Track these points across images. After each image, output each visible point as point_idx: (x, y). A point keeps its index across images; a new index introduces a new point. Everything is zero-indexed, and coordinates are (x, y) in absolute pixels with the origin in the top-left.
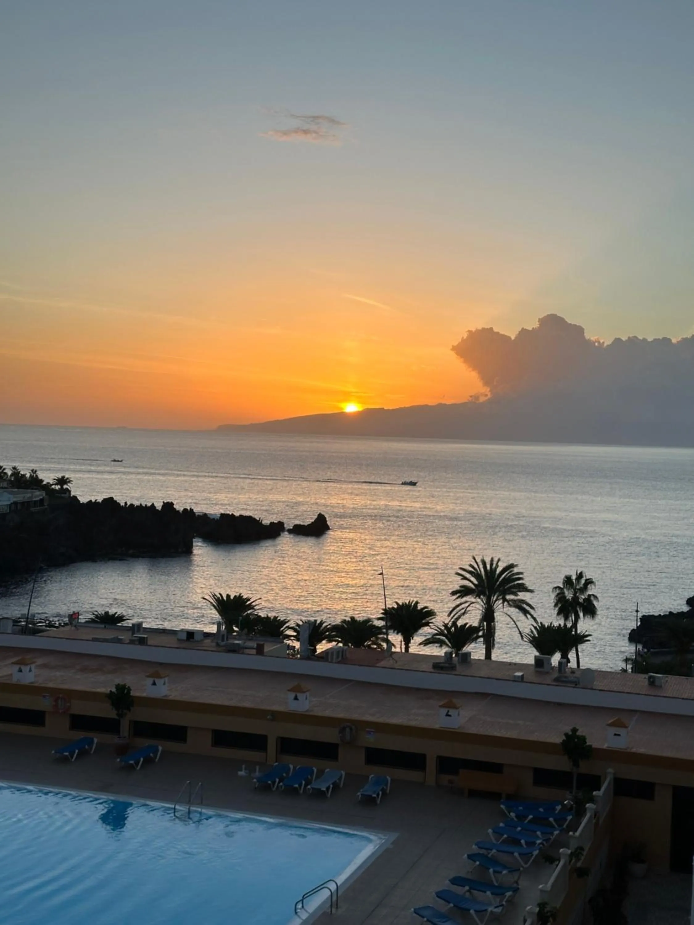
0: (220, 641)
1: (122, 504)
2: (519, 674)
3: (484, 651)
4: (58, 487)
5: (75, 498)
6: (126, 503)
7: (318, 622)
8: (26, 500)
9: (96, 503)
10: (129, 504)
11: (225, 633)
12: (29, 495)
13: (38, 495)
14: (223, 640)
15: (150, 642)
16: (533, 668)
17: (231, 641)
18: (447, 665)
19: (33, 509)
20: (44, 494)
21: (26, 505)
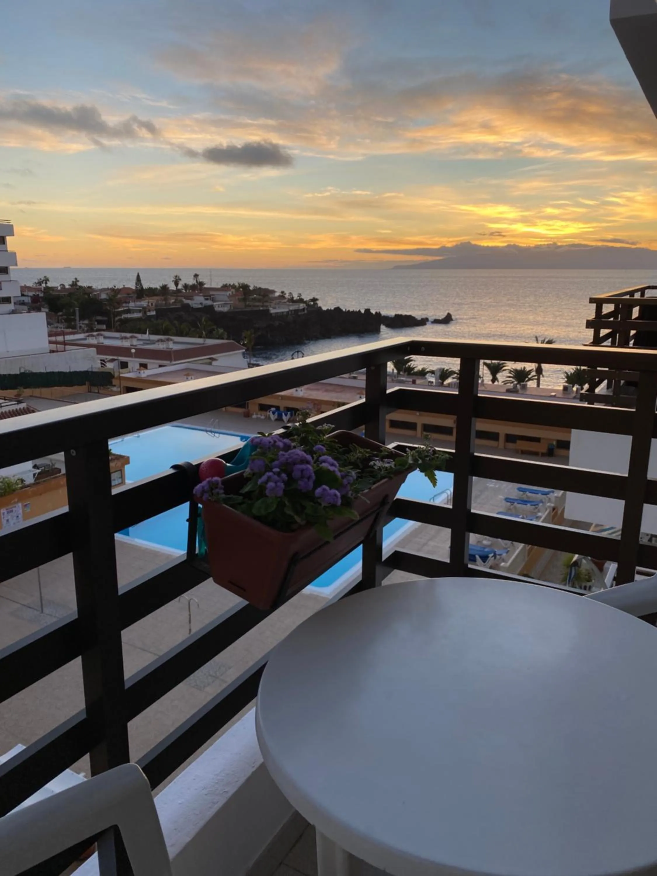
0: (394, 378)
1: (344, 310)
2: (553, 394)
3: (536, 384)
4: (312, 303)
5: (320, 308)
6: (346, 310)
7: (445, 369)
8: (297, 308)
9: (331, 310)
10: (347, 310)
11: (396, 374)
12: (297, 306)
13: (302, 306)
14: (395, 377)
15: (359, 378)
16: (562, 391)
17: (399, 378)
18: (514, 390)
19: (300, 313)
20: (305, 305)
21: (296, 311)
